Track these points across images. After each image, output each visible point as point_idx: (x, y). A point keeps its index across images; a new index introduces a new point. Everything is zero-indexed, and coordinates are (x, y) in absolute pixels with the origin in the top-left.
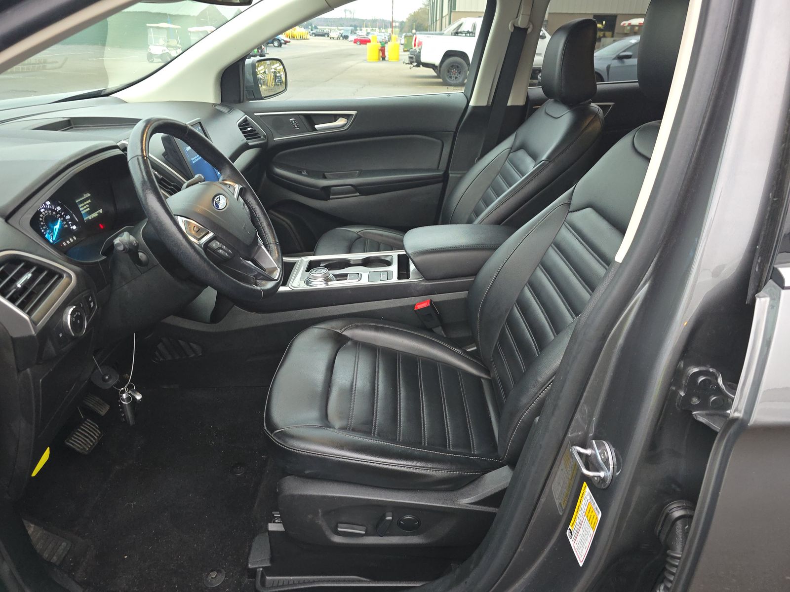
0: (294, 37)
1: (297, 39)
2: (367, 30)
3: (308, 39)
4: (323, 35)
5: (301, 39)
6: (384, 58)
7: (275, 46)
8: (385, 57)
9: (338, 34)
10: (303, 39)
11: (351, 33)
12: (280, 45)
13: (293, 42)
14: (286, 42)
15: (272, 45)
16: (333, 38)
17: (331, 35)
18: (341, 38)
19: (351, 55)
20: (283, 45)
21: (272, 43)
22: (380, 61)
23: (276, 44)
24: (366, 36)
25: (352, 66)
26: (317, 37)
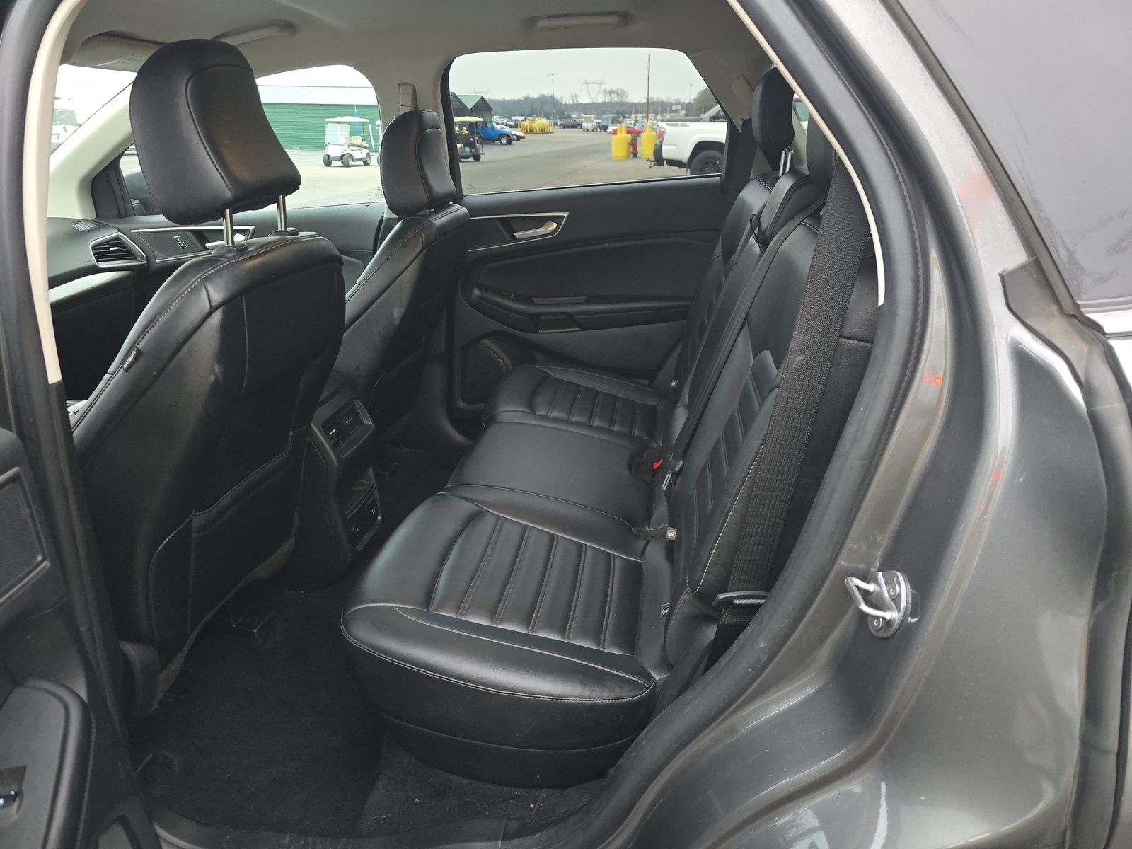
0: (533, 131)
1: (537, 134)
2: (636, 117)
3: (552, 133)
4: (575, 126)
5: (542, 133)
6: (635, 155)
7: (502, 144)
8: (637, 153)
9: (594, 124)
10: (545, 133)
11: (612, 123)
12: (509, 142)
13: (528, 137)
14: (519, 138)
15: (499, 142)
16: (587, 130)
17: (585, 125)
18: (599, 130)
19: (596, 152)
20: (513, 142)
21: (499, 139)
22: (630, 158)
23: (504, 141)
24: (632, 126)
25: (585, 167)
26: (566, 130)
